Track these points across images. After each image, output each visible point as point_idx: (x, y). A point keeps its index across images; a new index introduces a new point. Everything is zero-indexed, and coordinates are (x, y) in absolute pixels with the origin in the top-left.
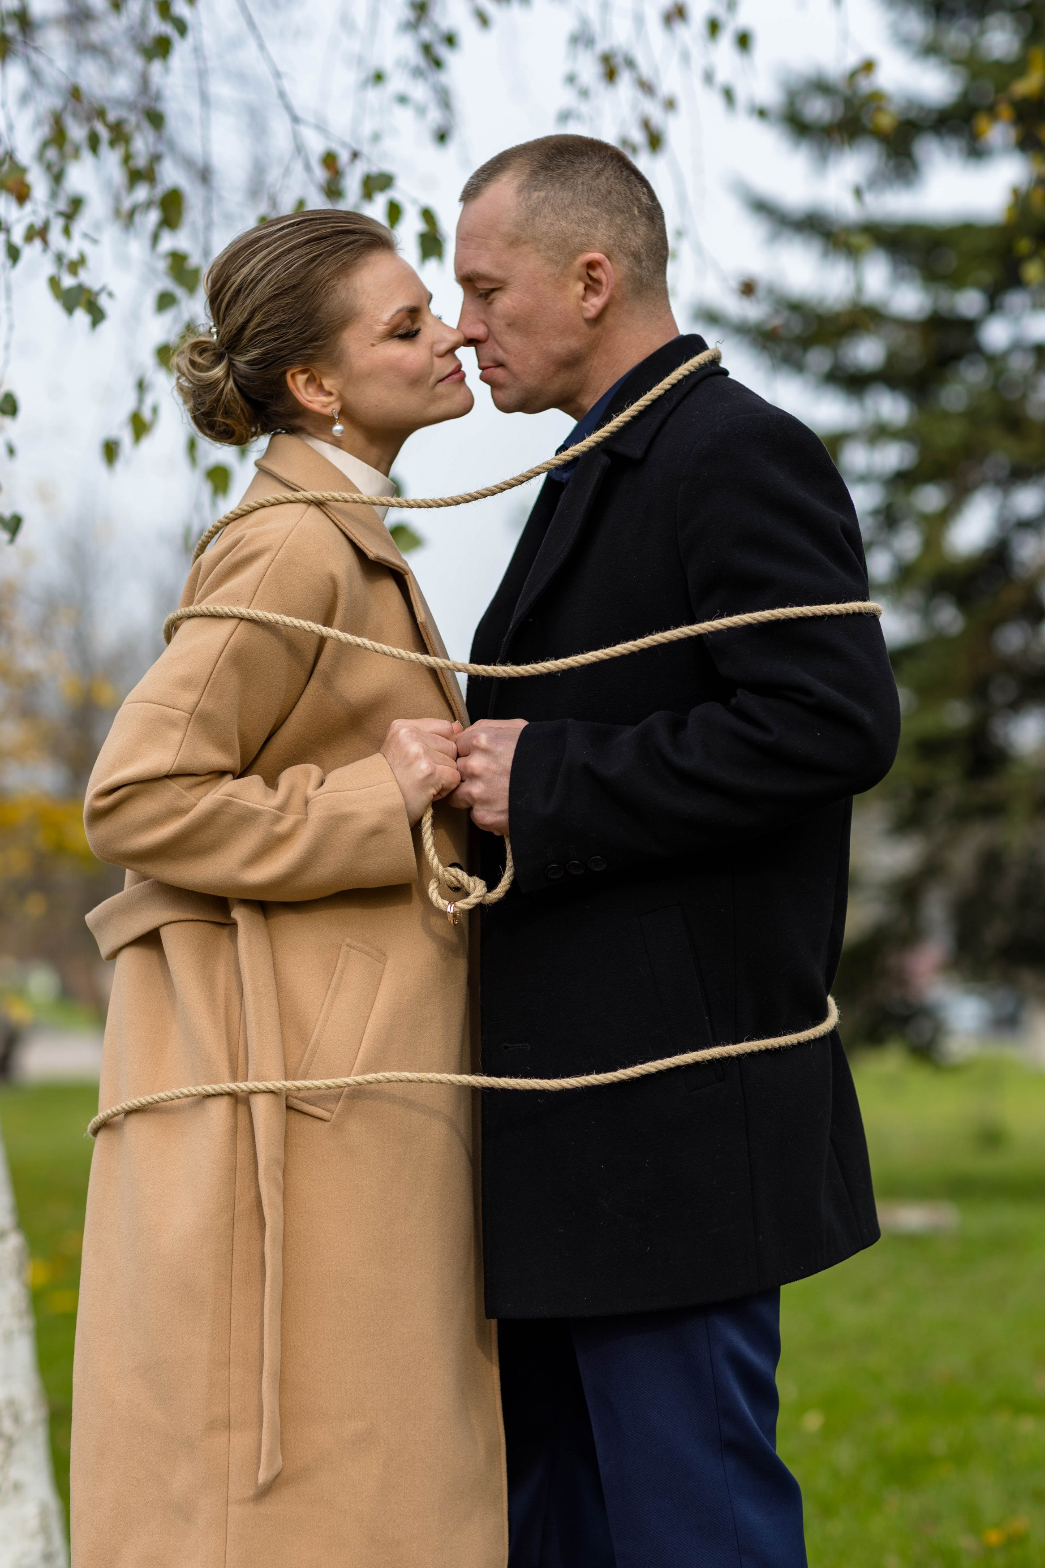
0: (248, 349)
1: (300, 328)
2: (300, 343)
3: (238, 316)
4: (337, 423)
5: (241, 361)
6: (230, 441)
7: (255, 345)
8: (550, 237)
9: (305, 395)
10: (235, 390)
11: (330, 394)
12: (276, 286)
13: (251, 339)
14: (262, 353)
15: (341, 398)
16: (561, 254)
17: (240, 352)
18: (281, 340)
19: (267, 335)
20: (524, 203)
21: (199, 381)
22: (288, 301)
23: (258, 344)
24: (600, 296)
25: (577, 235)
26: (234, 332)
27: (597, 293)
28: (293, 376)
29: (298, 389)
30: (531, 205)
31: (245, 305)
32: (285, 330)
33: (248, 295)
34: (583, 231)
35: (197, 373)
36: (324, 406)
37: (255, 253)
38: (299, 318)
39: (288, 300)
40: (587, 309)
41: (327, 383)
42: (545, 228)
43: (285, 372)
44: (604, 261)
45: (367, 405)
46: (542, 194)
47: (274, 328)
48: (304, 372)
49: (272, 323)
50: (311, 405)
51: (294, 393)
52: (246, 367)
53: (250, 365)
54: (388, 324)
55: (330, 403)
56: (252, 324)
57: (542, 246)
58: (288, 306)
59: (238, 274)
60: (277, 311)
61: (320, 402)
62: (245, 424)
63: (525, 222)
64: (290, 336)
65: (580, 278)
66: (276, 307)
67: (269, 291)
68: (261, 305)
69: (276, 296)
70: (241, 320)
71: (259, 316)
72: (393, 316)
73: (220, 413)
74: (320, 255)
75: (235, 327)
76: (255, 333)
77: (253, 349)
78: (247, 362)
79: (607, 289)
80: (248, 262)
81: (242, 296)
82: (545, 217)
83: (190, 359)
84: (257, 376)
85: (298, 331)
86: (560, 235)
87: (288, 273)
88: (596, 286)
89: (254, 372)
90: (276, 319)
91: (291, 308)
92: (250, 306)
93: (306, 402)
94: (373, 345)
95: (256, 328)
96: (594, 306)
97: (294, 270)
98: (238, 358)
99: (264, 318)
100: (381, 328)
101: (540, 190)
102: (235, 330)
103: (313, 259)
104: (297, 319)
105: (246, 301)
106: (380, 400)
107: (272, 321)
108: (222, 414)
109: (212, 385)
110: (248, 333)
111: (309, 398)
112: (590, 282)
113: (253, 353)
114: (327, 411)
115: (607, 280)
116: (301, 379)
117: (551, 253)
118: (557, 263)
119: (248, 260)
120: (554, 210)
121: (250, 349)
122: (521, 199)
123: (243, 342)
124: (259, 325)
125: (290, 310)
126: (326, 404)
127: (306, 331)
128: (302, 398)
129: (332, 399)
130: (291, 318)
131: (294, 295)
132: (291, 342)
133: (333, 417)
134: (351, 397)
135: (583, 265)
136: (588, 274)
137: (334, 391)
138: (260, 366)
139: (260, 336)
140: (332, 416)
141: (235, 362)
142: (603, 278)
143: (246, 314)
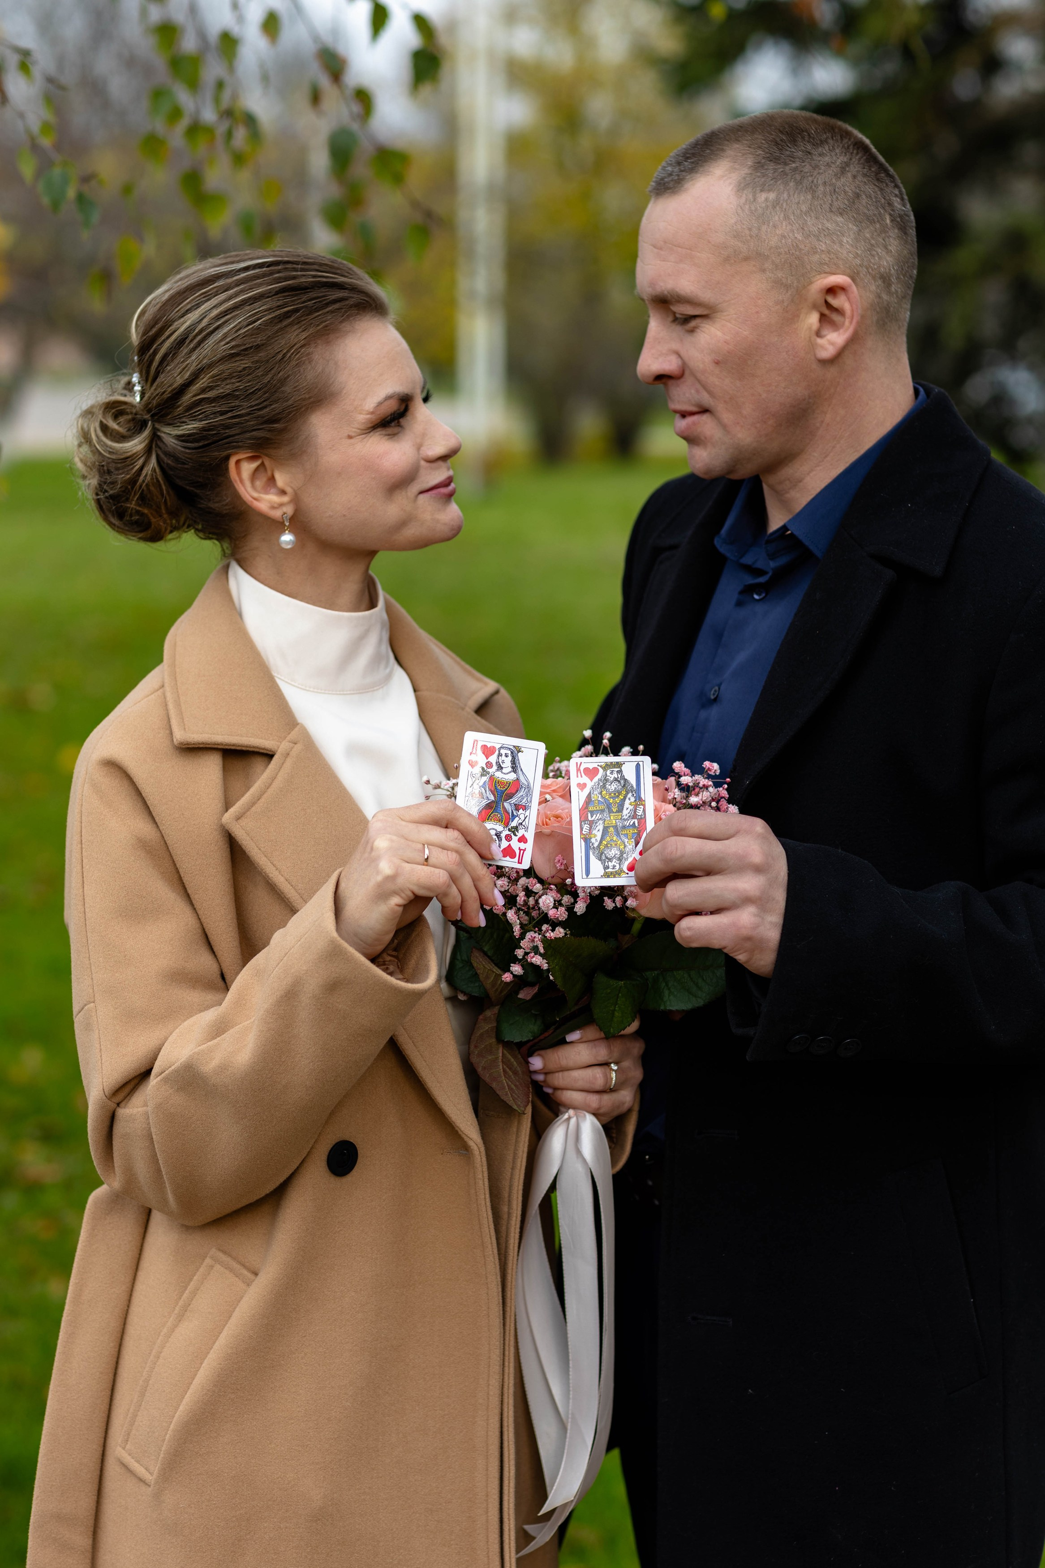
0: (184, 420)
1: (257, 402)
2: (256, 422)
3: (174, 376)
4: (287, 532)
5: (170, 434)
6: (140, 535)
7: (195, 416)
8: (779, 254)
9: (250, 489)
10: (158, 470)
11: (283, 492)
12: (233, 343)
13: (190, 408)
14: (203, 428)
15: (296, 500)
16: (792, 276)
17: (171, 422)
18: (230, 414)
19: (213, 405)
20: (747, 207)
21: (110, 453)
22: (247, 365)
23: (199, 415)
24: (841, 331)
25: (815, 253)
26: (165, 396)
27: (835, 326)
28: (238, 462)
29: (241, 481)
30: (756, 210)
31: (188, 362)
32: (237, 403)
33: (194, 349)
34: (824, 247)
35: (109, 443)
36: (273, 508)
37: (208, 297)
38: (259, 390)
39: (245, 363)
40: (822, 347)
41: (281, 479)
42: (774, 241)
43: (227, 458)
44: (850, 286)
45: (331, 514)
46: (772, 196)
47: (223, 397)
48: (252, 458)
49: (222, 391)
50: (256, 504)
51: (236, 485)
52: (176, 442)
53: (182, 441)
54: (372, 413)
55: (281, 505)
56: (195, 388)
57: (768, 265)
58: (246, 372)
59: (182, 319)
60: (230, 376)
61: (270, 502)
62: (165, 516)
63: (747, 232)
64: (243, 412)
65: (815, 307)
66: (229, 371)
67: (223, 349)
68: (211, 366)
69: (232, 356)
70: (179, 381)
71: (205, 380)
72: (380, 404)
73: (135, 499)
74: (296, 311)
75: (170, 389)
76: (197, 400)
77: (191, 420)
78: (179, 437)
79: (851, 323)
80: (198, 306)
81: (184, 350)
82: (775, 226)
83: (101, 422)
84: (190, 456)
85: (255, 405)
86: (794, 251)
87: (253, 327)
88: (835, 317)
89: (187, 451)
90: (228, 387)
91: (249, 375)
92: (194, 364)
93: (250, 499)
94: (350, 437)
95: (199, 395)
96: (832, 344)
97: (260, 325)
98: (167, 429)
99: (212, 382)
100: (362, 419)
101: (769, 191)
102: (169, 393)
103: (287, 315)
104: (256, 390)
105: (190, 357)
106: (349, 508)
107: (223, 388)
108: (137, 499)
109: (126, 460)
110: (187, 398)
111: (255, 495)
112: (827, 312)
113: (189, 426)
114: (277, 514)
115: (852, 310)
116: (248, 468)
117: (780, 274)
118: (787, 287)
119: (199, 303)
120: (786, 217)
121: (186, 420)
122: (743, 200)
123: (179, 409)
124: (203, 390)
125: (249, 377)
126: (276, 505)
127: (265, 407)
128: (246, 494)
129: (285, 499)
130: (247, 388)
131: (256, 358)
132: (244, 418)
133: (283, 523)
134: (311, 500)
135: (821, 290)
136: (826, 302)
137: (289, 490)
138: (196, 445)
139: (202, 406)
140: (281, 520)
141: (162, 435)
142: (847, 307)
143: (188, 374)
